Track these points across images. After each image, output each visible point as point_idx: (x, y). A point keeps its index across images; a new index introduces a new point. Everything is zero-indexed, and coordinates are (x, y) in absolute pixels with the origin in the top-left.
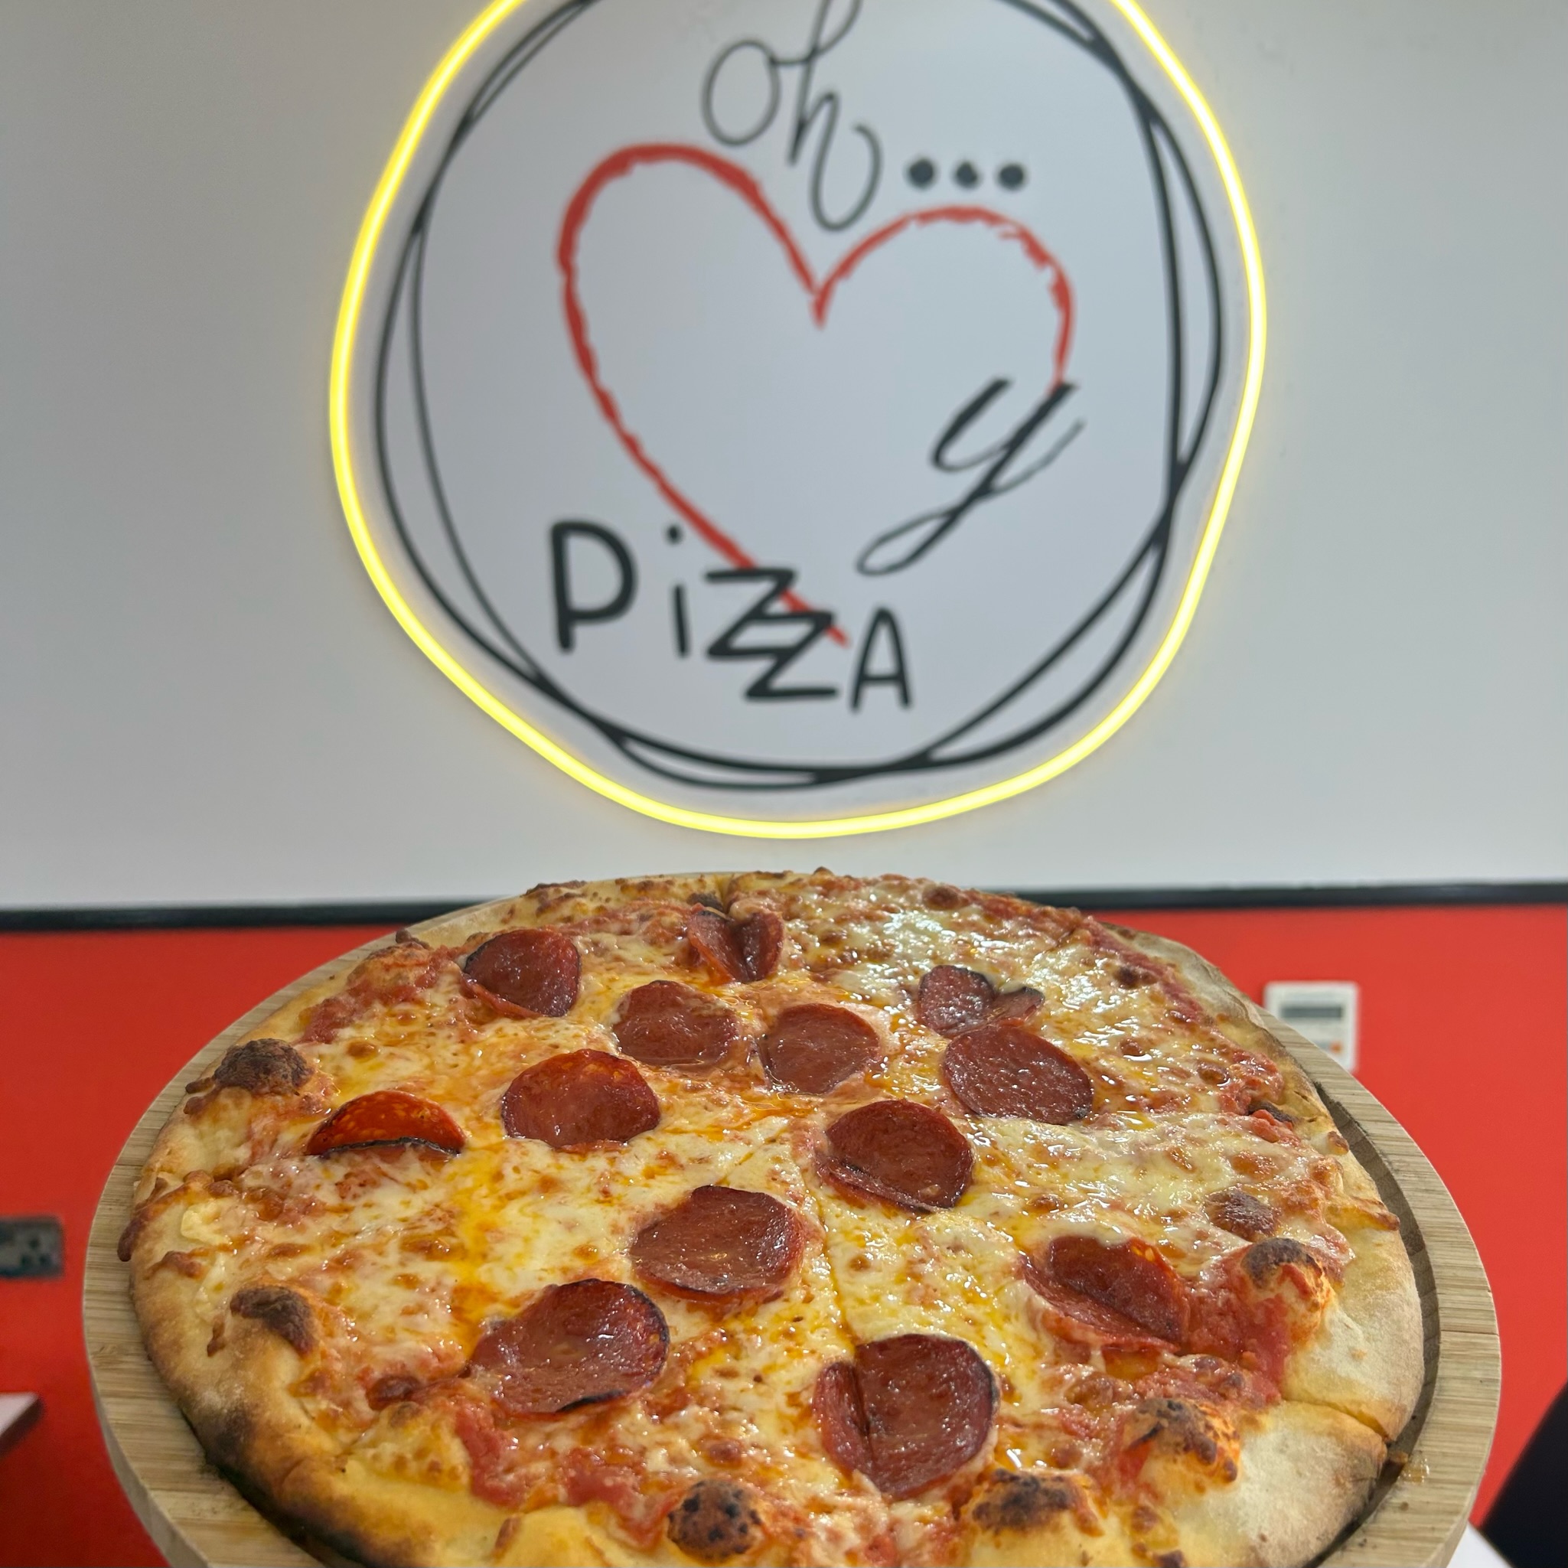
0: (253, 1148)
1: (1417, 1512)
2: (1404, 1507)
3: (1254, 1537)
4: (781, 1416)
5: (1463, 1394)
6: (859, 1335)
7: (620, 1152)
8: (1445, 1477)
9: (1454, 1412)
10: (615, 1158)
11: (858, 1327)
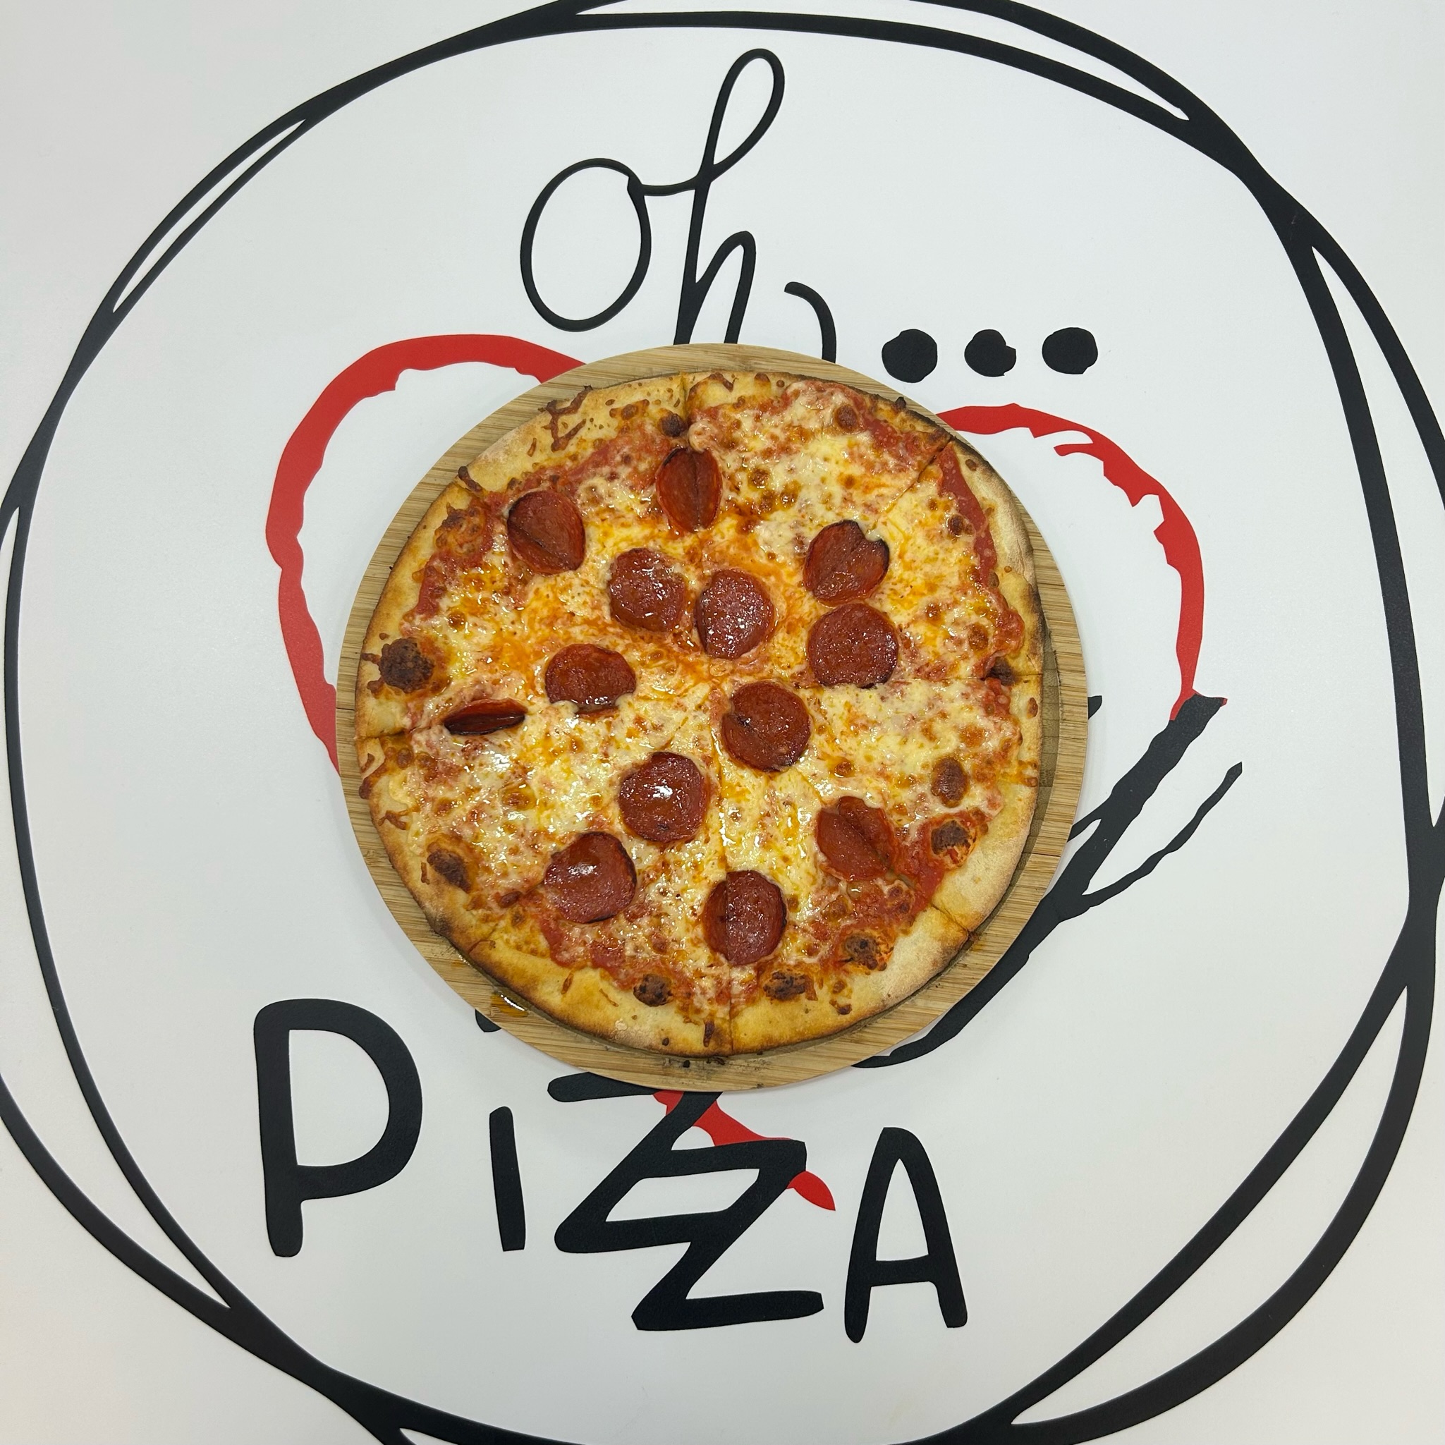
0: (412, 718)
1: (970, 969)
2: (965, 966)
3: (885, 995)
4: (687, 921)
5: (1025, 898)
6: (730, 865)
7: (613, 717)
8: (992, 949)
9: (1015, 909)
10: (611, 722)
11: (730, 860)
